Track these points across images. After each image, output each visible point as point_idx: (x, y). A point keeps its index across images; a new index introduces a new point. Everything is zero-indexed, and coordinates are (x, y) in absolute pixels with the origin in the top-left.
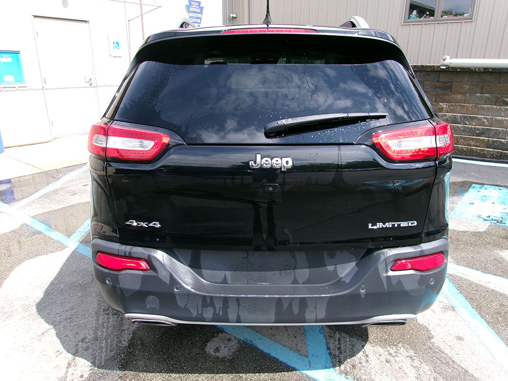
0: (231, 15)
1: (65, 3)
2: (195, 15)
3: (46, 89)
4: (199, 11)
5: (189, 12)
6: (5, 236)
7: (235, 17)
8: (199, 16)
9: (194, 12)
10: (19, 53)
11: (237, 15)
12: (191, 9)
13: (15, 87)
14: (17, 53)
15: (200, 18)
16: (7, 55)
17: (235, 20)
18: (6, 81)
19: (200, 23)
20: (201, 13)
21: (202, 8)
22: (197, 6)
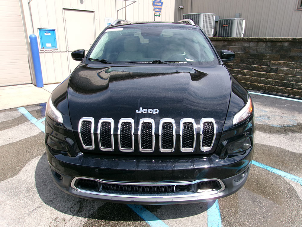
0: (180, 7)
1: (82, 1)
2: (157, 7)
3: (68, 52)
4: (160, 4)
5: (154, 5)
6: (30, 139)
7: (183, 8)
8: (160, 7)
9: (157, 5)
10: (55, 30)
11: (184, 7)
12: (155, 4)
13: (51, 50)
14: (54, 30)
15: (161, 9)
16: (48, 32)
17: (182, 10)
18: (47, 46)
19: (160, 12)
20: (161, 6)
21: (162, 3)
22: (159, 1)
